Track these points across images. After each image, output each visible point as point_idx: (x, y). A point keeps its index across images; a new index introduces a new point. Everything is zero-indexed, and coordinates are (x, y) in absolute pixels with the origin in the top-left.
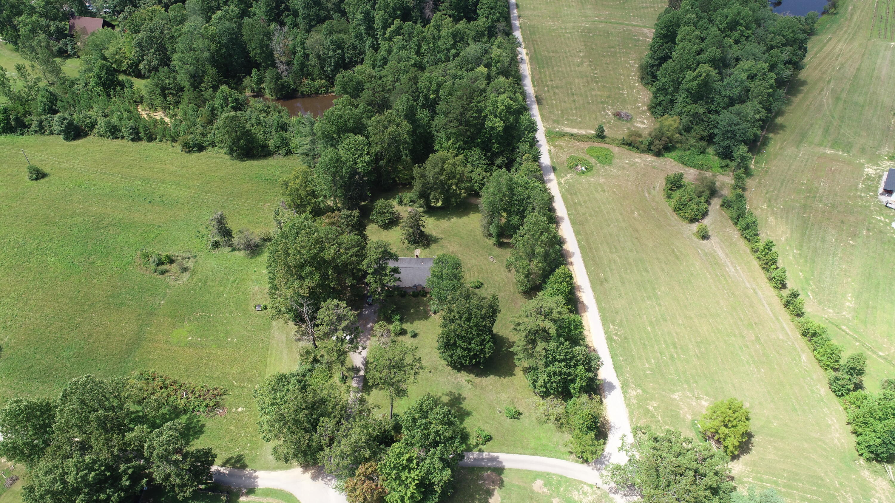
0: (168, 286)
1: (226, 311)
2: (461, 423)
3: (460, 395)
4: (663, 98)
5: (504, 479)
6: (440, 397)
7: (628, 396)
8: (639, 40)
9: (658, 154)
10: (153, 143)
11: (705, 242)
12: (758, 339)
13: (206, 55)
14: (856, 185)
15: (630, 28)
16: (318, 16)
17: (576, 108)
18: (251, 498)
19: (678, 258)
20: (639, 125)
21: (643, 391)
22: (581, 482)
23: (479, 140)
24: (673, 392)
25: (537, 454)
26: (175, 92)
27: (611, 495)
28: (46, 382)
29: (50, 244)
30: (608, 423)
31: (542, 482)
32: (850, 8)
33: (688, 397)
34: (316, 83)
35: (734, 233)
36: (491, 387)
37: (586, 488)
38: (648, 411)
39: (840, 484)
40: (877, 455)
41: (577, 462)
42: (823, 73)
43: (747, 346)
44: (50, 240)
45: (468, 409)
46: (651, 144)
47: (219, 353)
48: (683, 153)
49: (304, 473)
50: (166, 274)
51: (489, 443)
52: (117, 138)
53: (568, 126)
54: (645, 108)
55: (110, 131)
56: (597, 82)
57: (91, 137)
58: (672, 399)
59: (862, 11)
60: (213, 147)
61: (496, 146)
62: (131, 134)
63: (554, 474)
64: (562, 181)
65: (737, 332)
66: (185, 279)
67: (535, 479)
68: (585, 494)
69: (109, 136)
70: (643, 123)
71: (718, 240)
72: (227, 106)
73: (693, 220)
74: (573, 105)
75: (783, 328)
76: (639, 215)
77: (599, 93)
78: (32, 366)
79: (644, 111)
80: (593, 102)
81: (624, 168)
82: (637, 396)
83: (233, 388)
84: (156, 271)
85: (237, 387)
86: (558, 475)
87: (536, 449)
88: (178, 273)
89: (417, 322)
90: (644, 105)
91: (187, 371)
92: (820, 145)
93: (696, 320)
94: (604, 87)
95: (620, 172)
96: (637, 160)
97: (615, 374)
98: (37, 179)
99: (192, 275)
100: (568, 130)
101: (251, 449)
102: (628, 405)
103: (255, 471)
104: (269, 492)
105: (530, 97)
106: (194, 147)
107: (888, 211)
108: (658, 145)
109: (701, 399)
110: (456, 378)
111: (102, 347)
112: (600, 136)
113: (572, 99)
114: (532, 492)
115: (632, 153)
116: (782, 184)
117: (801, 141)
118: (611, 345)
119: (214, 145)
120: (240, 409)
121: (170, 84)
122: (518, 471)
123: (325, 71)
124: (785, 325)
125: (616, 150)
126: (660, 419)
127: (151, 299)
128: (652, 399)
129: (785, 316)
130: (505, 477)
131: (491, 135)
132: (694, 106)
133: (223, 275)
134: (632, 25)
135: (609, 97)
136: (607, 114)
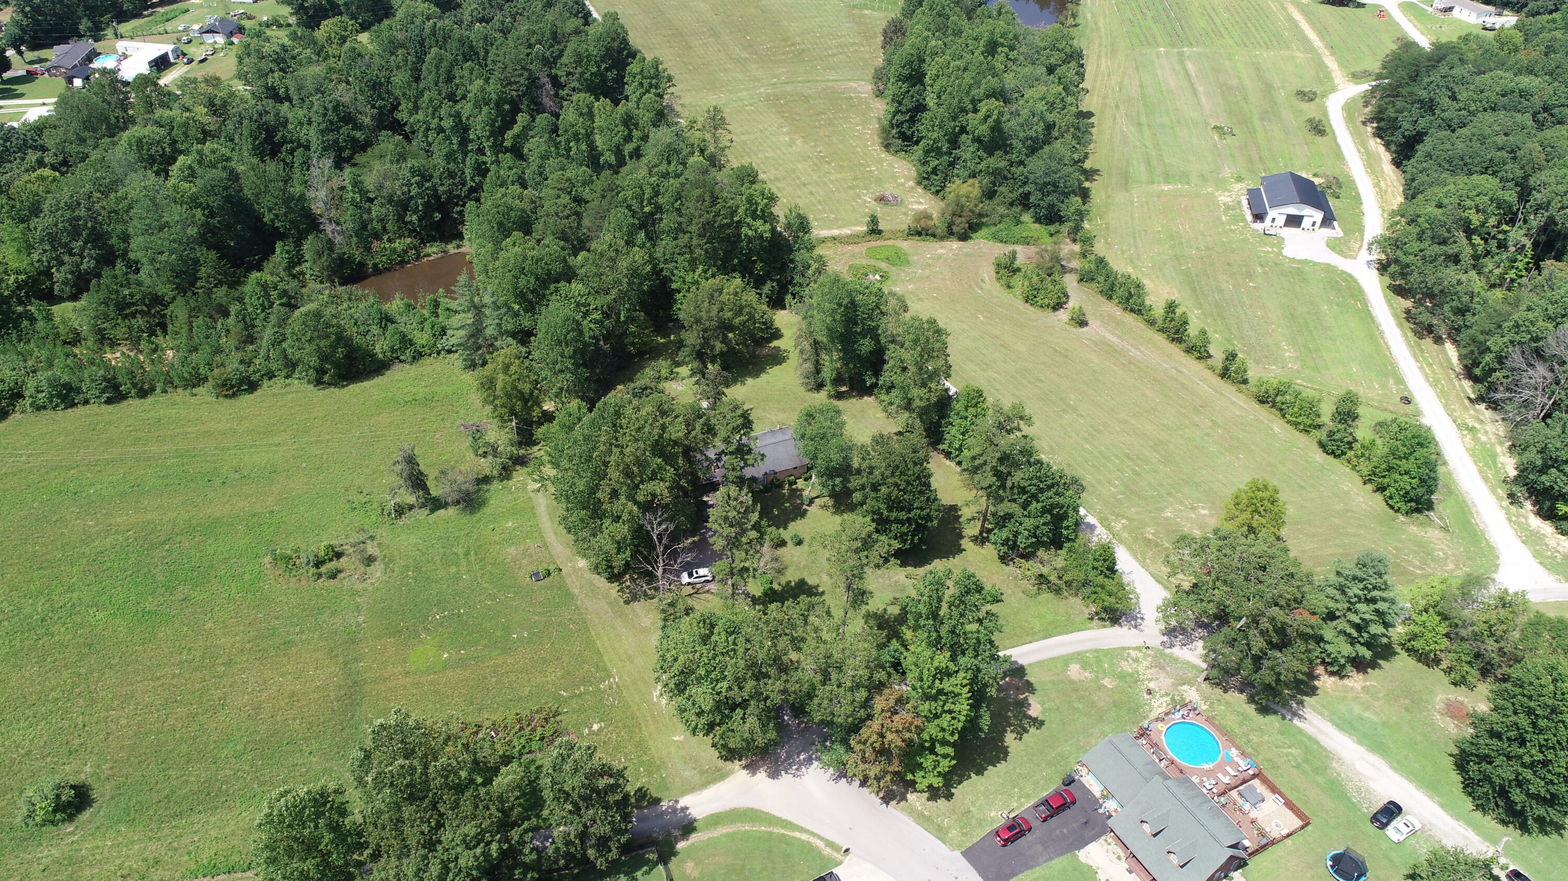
0: (355, 593)
1: (482, 598)
4: (937, 162)
6: (885, 610)
7: (1114, 531)
8: (851, 98)
9: (964, 237)
10: (150, 400)
11: (1086, 329)
12: (1215, 423)
13: (192, 231)
14: (1219, 219)
15: (829, 84)
16: (354, 140)
17: (819, 202)
18: (694, 838)
19: (1066, 357)
20: (915, 206)
21: (1127, 518)
22: (1124, 649)
23: (736, 261)
24: (1162, 510)
25: (1051, 636)
26: (145, 308)
27: (1168, 651)
28: (217, 808)
29: (75, 595)
31: (1078, 666)
32: (1089, 16)
33: (1181, 511)
34: (397, 245)
35: (1113, 309)
37: (1134, 654)
38: (1148, 540)
39: (1396, 548)
40: (1417, 501)
41: (1104, 626)
42: (1104, 98)
43: (1208, 435)
44: (71, 589)
46: (950, 226)
47: (510, 660)
48: (994, 229)
49: (754, 774)
50: (341, 576)
52: (73, 405)
53: (821, 227)
54: (911, 183)
55: (59, 395)
56: (829, 163)
57: (16, 416)
58: (1168, 518)
59: (1105, 17)
60: (270, 379)
61: (759, 265)
62: (103, 391)
63: (1086, 652)
65: (1187, 422)
66: (379, 574)
67: (1067, 665)
68: (1136, 660)
69: (57, 406)
70: (920, 203)
71: (1099, 323)
72: (271, 306)
73: (1057, 306)
74: (813, 199)
75: (1233, 403)
76: (985, 317)
77: (839, 176)
78: (173, 792)
79: (913, 188)
80: (838, 189)
81: (930, 265)
82: (1125, 527)
83: (566, 700)
84: (320, 576)
85: (571, 698)
86: (1092, 651)
88: (362, 568)
89: (792, 525)
90: (908, 179)
91: (472, 704)
92: (1152, 182)
93: (1133, 422)
94: (841, 167)
95: (927, 271)
96: (941, 251)
99: (387, 565)
100: (825, 233)
101: (650, 774)
102: (1121, 542)
103: (677, 802)
104: (716, 820)
106: (241, 384)
107: (1270, 239)
108: (961, 225)
109: (1196, 508)
110: (890, 578)
111: (294, 719)
112: (875, 231)
113: (806, 191)
114: (1072, 682)
115: (929, 244)
116: (1135, 238)
117: (1126, 184)
119: (271, 375)
120: (596, 727)
121: (132, 295)
122: (1040, 663)
123: (406, 223)
124: (1234, 399)
125: (906, 245)
127: (337, 620)
128: (1143, 525)
129: (1228, 389)
130: (1031, 676)
131: (750, 250)
132: (991, 160)
133: (441, 550)
134: (829, 80)
135: (856, 178)
136: (865, 201)
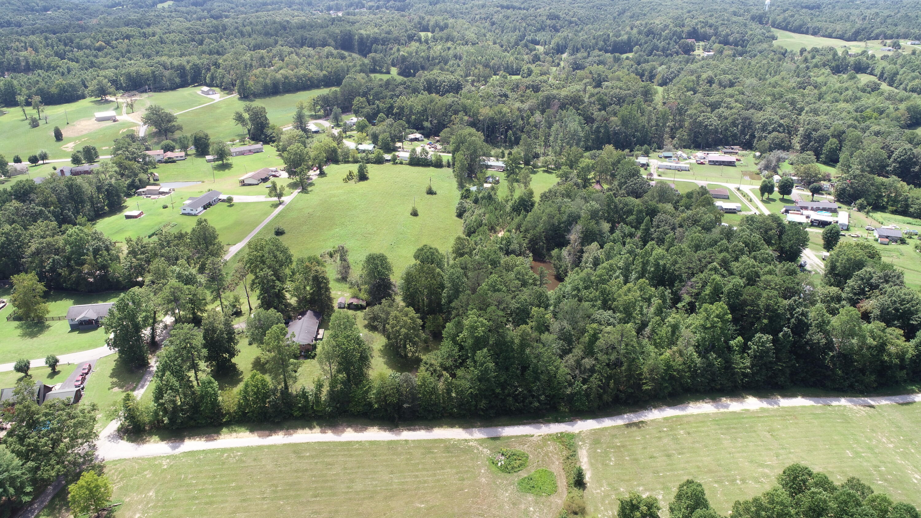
7: (163, 459)
21: (165, 470)
24: (157, 492)
30: (143, 443)
33: (148, 503)
38: (144, 470)
58: (149, 490)
64: (471, 444)
82: (161, 464)
95: (506, 499)
97: (186, 451)
100: (583, 452)
102: (155, 458)
128: (155, 475)
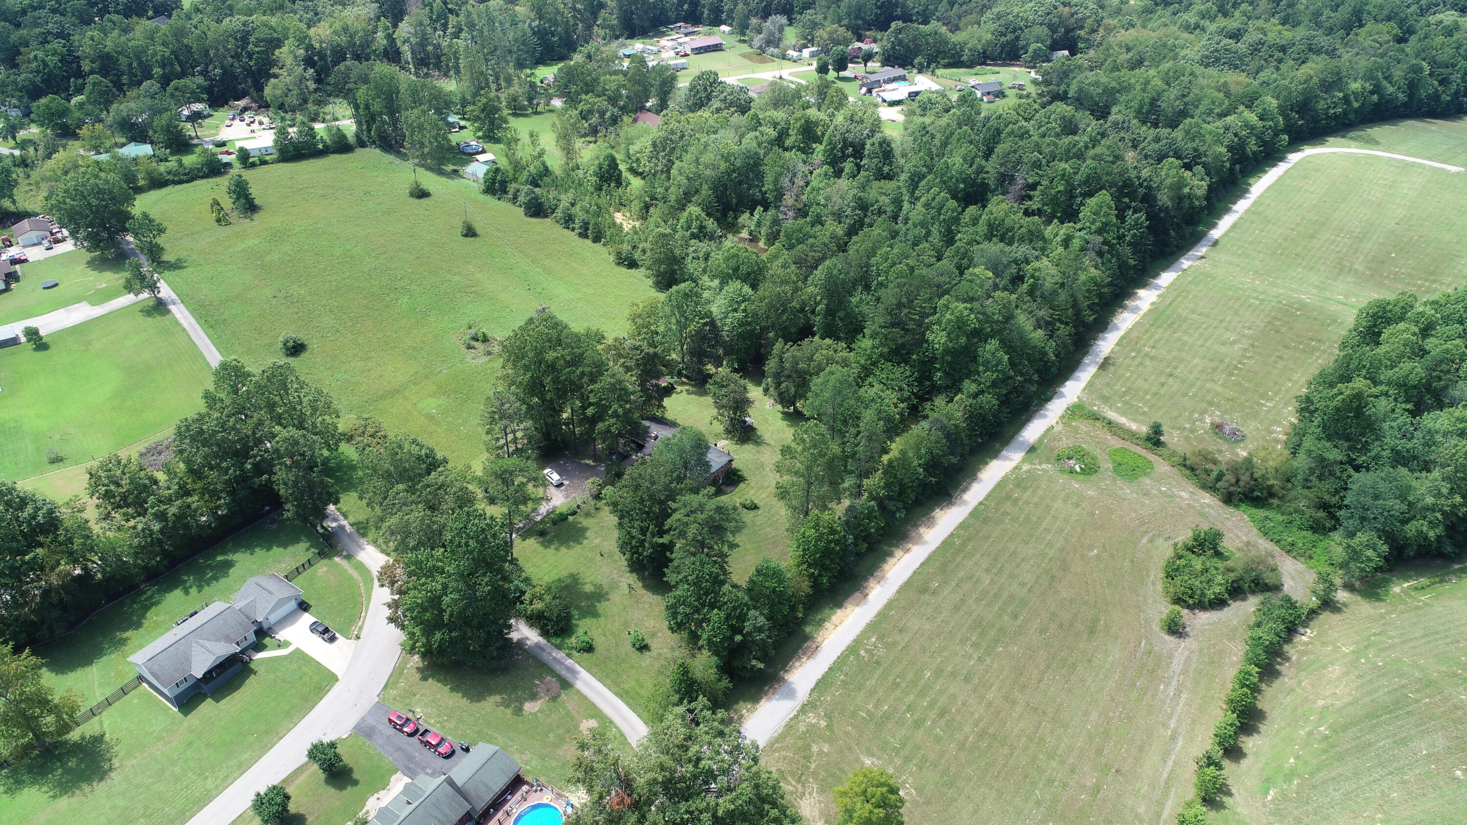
0: (463, 361)
2: (579, 619)
3: (607, 593)
5: (563, 695)
6: (586, 583)
7: (801, 718)
9: (1229, 499)
10: (595, 245)
11: (1171, 640)
12: (1097, 789)
13: (710, 173)
18: (341, 560)
20: (1243, 453)
21: (828, 726)
24: (870, 754)
25: (621, 697)
31: (596, 725)
35: (1238, 653)
36: (647, 606)
38: (808, 747)
45: (600, 611)
46: (1219, 478)
48: (1273, 516)
50: (472, 351)
51: (586, 655)
52: (567, 228)
53: (1118, 410)
54: (1283, 437)
55: (566, 219)
56: (1231, 375)
57: (548, 221)
58: (858, 761)
62: (581, 228)
63: (616, 727)
64: (1026, 467)
65: (1071, 760)
66: (481, 361)
67: (592, 717)
69: (562, 225)
71: (1196, 647)
75: (1160, 803)
76: (1097, 556)
79: (1276, 441)
81: (1147, 494)
82: (813, 726)
84: (465, 343)
86: (620, 731)
87: (627, 692)
88: (481, 354)
90: (1285, 431)
95: (1135, 495)
96: (1183, 494)
97: (812, 686)
98: (466, 236)
99: (490, 361)
100: (1112, 415)
103: (367, 543)
105: (1097, 355)
106: (627, 261)
108: (1226, 482)
110: (622, 576)
112: (1152, 439)
113: (1162, 380)
114: (576, 726)
115: (1185, 483)
116: (1423, 637)
118: (847, 656)
122: (584, 698)
124: (1169, 802)
125: (1163, 468)
126: (813, 766)
128: (830, 741)
129: (1186, 792)
130: (565, 694)
132: (1323, 444)
135: (1231, 400)
136: (1201, 420)
